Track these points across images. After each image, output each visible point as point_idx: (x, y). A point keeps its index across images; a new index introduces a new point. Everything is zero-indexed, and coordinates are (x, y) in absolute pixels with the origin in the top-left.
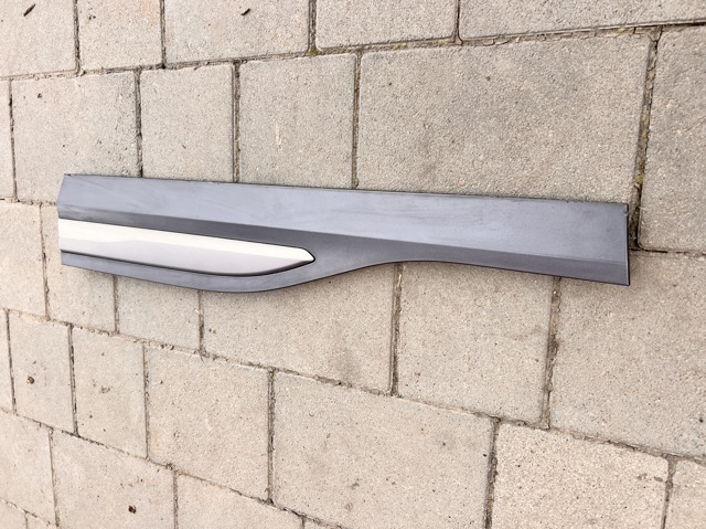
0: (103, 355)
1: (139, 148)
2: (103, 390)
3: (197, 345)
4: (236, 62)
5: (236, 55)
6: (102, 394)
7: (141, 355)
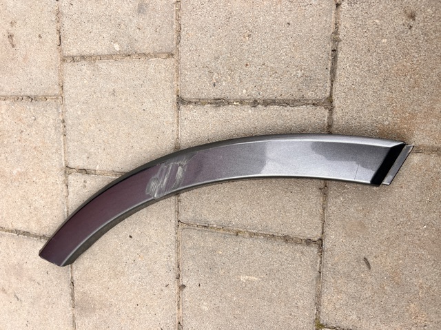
0: (40, 36)
1: (242, 102)
2: (11, 36)
3: (72, 164)
4: (320, 243)
5: (327, 244)
6: (7, 35)
7: (50, 92)
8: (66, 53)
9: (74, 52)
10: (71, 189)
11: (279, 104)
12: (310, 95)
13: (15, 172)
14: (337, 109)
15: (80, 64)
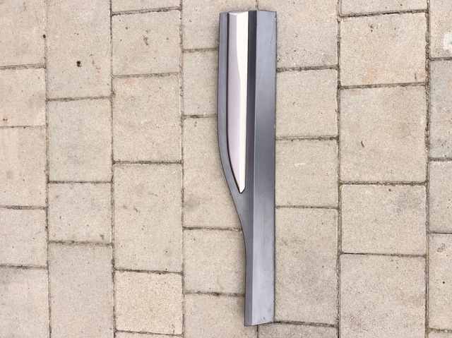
0: (167, 39)
2: (146, 39)
3: (186, 113)
4: (338, 138)
5: (341, 138)
6: (143, 38)
7: (173, 71)
8: (185, 48)
9: (191, 47)
10: (185, 129)
11: (313, 69)
12: (329, 64)
13: (142, 123)
14: (342, 70)
15: (195, 54)
